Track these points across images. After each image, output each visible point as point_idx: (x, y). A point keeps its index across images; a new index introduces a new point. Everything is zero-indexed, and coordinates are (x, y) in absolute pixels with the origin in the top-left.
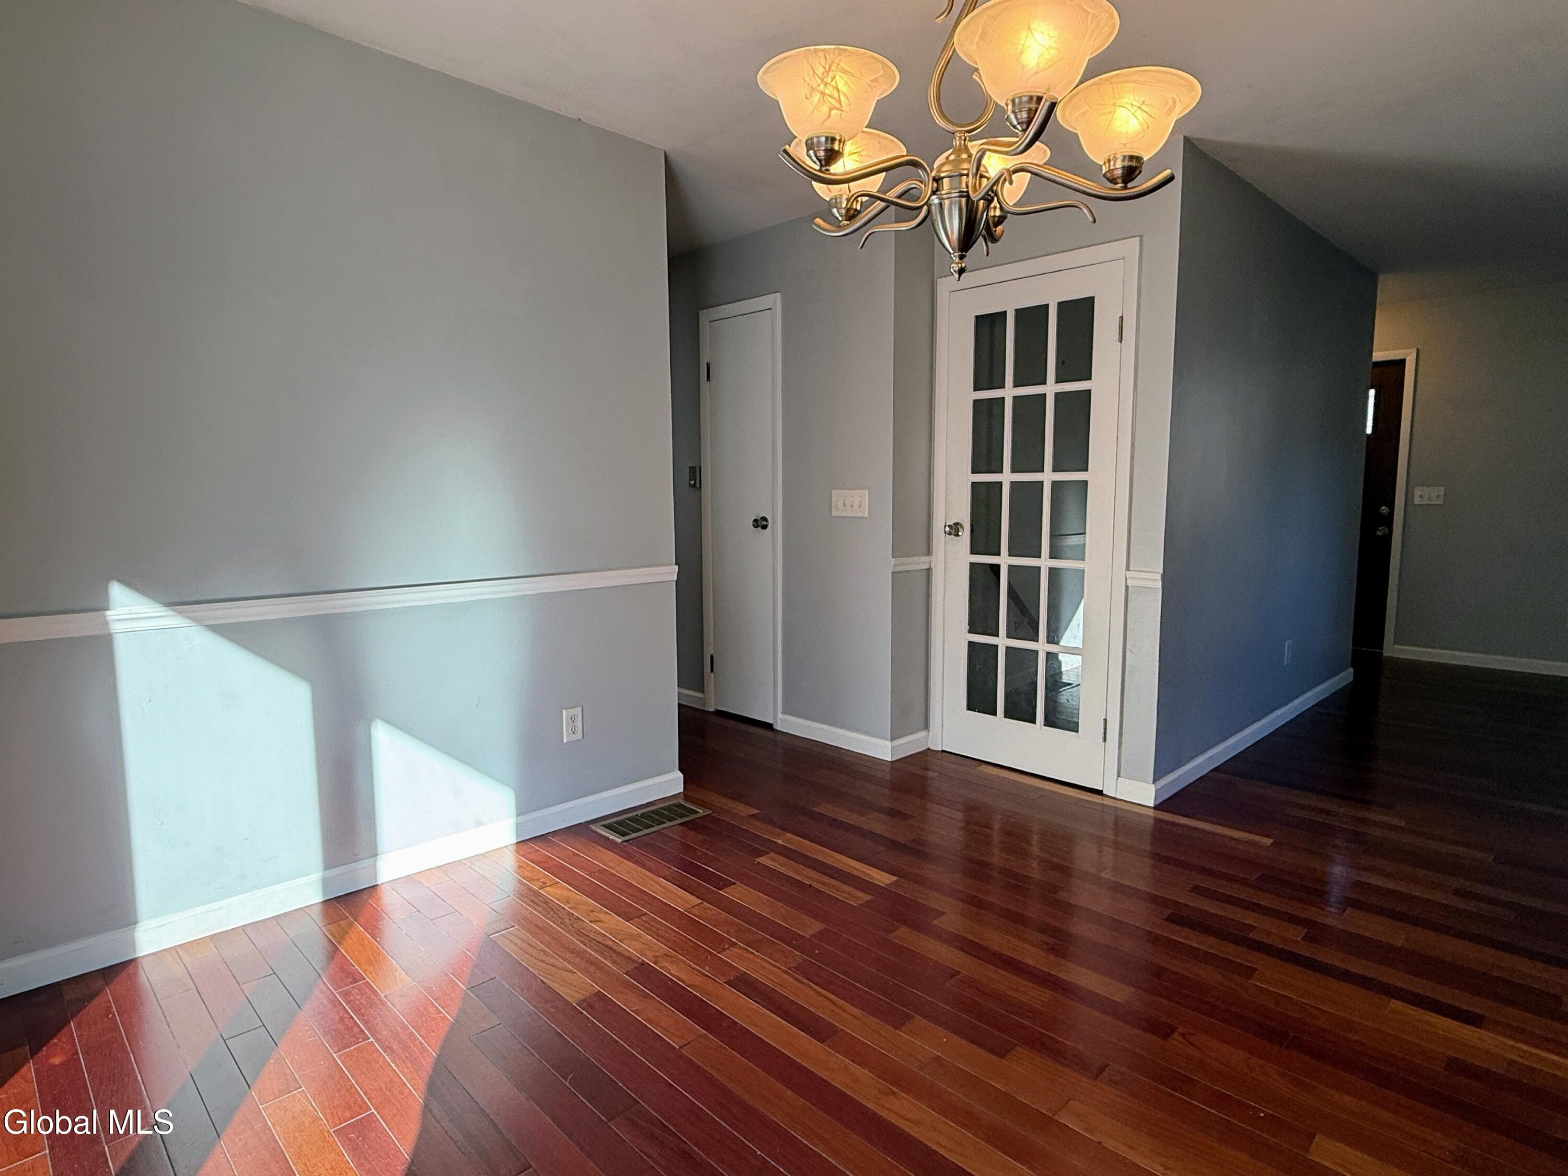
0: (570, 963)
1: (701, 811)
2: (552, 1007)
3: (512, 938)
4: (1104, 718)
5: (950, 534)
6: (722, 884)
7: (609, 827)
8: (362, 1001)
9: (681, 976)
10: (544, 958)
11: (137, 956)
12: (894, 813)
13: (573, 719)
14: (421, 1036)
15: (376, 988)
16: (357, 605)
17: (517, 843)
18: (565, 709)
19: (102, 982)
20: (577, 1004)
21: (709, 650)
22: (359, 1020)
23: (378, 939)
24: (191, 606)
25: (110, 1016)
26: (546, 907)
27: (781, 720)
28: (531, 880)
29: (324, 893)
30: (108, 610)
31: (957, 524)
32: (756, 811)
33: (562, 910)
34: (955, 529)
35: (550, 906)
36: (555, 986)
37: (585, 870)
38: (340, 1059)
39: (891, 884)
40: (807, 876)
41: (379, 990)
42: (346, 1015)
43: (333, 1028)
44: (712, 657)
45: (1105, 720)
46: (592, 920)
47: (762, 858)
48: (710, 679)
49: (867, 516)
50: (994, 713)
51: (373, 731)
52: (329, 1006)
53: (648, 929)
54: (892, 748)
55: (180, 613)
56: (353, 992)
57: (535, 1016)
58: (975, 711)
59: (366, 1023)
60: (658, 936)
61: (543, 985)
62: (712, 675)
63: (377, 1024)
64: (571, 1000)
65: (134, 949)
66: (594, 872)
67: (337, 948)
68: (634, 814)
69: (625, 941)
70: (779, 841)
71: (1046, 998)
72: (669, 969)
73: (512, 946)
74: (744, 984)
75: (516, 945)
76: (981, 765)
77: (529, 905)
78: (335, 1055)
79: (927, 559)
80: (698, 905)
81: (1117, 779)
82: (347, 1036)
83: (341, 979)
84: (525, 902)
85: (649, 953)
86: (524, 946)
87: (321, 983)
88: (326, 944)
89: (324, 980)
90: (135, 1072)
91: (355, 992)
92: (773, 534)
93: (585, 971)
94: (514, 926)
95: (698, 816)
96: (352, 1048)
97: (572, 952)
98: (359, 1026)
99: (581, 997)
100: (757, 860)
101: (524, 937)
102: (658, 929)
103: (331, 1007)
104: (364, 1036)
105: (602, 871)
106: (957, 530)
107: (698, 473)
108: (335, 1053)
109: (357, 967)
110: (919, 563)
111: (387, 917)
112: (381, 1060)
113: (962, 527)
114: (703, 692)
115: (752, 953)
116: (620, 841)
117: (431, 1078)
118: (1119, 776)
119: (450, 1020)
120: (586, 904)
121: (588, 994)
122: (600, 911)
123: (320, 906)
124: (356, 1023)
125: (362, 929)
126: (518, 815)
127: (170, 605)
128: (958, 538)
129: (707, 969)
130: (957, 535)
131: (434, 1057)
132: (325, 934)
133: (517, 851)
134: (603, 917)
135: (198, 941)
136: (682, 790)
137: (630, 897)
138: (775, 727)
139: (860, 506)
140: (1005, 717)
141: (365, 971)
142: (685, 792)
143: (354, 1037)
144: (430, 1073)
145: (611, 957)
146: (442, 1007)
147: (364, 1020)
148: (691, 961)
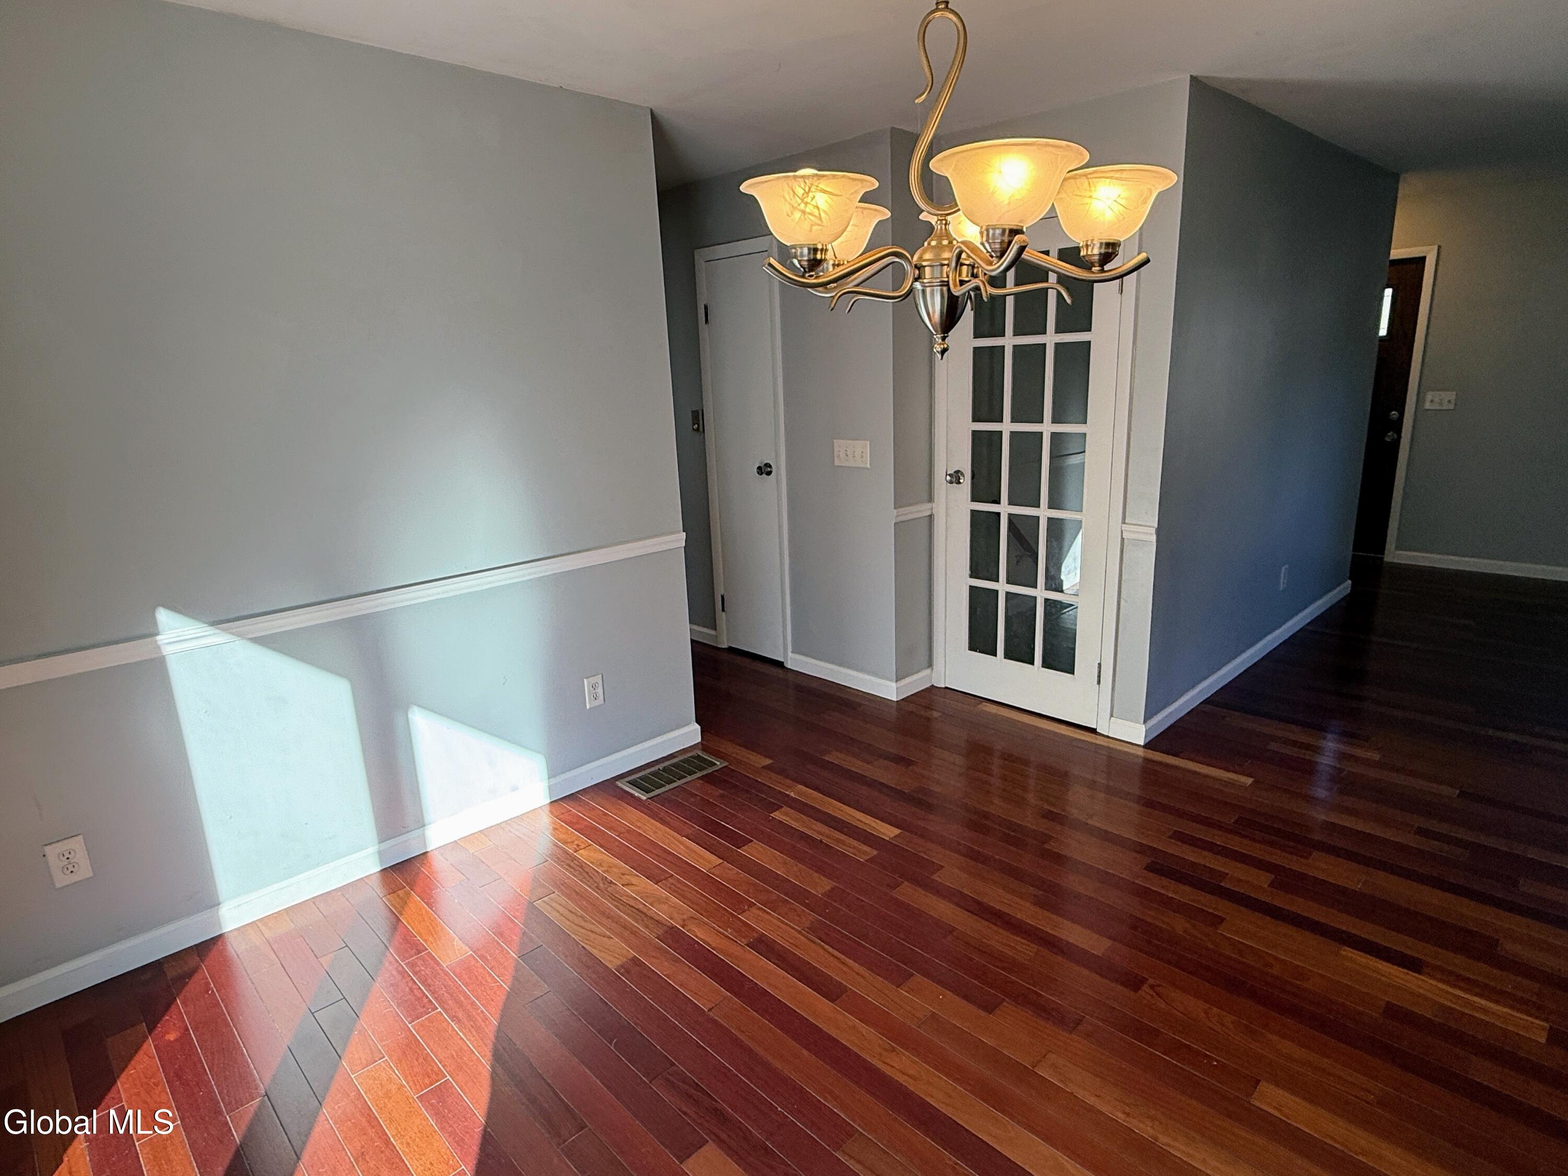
0: (607, 929)
1: (718, 763)
2: (593, 972)
3: (554, 905)
4: (1099, 662)
5: (951, 482)
6: (740, 842)
7: (633, 783)
8: (427, 972)
9: (706, 939)
10: (583, 924)
11: (224, 931)
12: (900, 760)
13: (594, 687)
14: (482, 1005)
15: (438, 959)
16: (383, 605)
17: (551, 802)
18: (586, 678)
19: (197, 959)
20: (615, 969)
21: (720, 590)
22: (427, 991)
23: (434, 909)
24: (232, 623)
25: (210, 992)
26: (582, 871)
27: (791, 658)
28: (565, 843)
29: (381, 863)
30: (157, 634)
31: (957, 472)
32: (768, 762)
33: (596, 874)
34: (956, 478)
35: (586, 869)
36: (595, 952)
37: (614, 830)
38: (414, 1029)
39: (896, 836)
40: (816, 830)
41: (441, 960)
42: (414, 986)
43: (405, 999)
44: (723, 597)
45: (1100, 665)
46: (624, 883)
47: (777, 813)
48: (722, 617)
49: (869, 467)
50: (994, 654)
51: (410, 716)
52: (399, 977)
53: (675, 891)
54: (897, 688)
55: (224, 630)
56: (419, 963)
57: (579, 983)
58: (976, 651)
59: (433, 993)
60: (682, 897)
61: (584, 952)
62: (724, 613)
63: (443, 994)
64: (610, 966)
65: (221, 928)
66: (623, 833)
67: (399, 920)
68: (656, 768)
69: (655, 905)
70: (792, 794)
71: (1032, 952)
72: (694, 932)
73: (555, 913)
74: (763, 946)
75: (558, 911)
76: (983, 702)
77: (567, 870)
78: (410, 1026)
79: (929, 505)
80: (719, 864)
81: (1110, 719)
82: (418, 1007)
83: (406, 951)
84: (562, 866)
85: (675, 915)
86: (566, 913)
87: (388, 955)
88: (389, 915)
89: (392, 952)
90: (240, 1046)
91: (420, 962)
92: (778, 481)
93: (621, 936)
94: (554, 892)
95: (717, 769)
96: (423, 1018)
97: (608, 917)
98: (427, 997)
99: (619, 963)
100: (771, 815)
101: (563, 903)
102: (683, 891)
103: (400, 978)
104: (433, 1006)
105: (629, 831)
106: (958, 478)
107: (701, 416)
108: (410, 1023)
109: (419, 938)
110: (922, 510)
111: (440, 886)
112: (450, 1029)
113: (962, 474)
114: (715, 629)
115: (768, 913)
116: (644, 798)
117: (495, 1045)
118: (1112, 716)
119: (505, 988)
120: (616, 866)
121: (625, 960)
122: (631, 874)
123: (378, 875)
124: (424, 994)
125: (419, 899)
126: (550, 777)
127: (214, 624)
128: (960, 485)
129: (729, 930)
130: (959, 483)
131: (495, 1025)
132: (385, 903)
133: (551, 812)
134: (634, 880)
135: (275, 915)
136: (699, 740)
137: (656, 858)
138: (785, 665)
139: (862, 457)
140: (1005, 658)
141: (425, 941)
142: (704, 742)
143: (424, 1007)
144: (494, 1041)
145: (643, 920)
146: (498, 977)
147: (431, 991)
148: (714, 923)
